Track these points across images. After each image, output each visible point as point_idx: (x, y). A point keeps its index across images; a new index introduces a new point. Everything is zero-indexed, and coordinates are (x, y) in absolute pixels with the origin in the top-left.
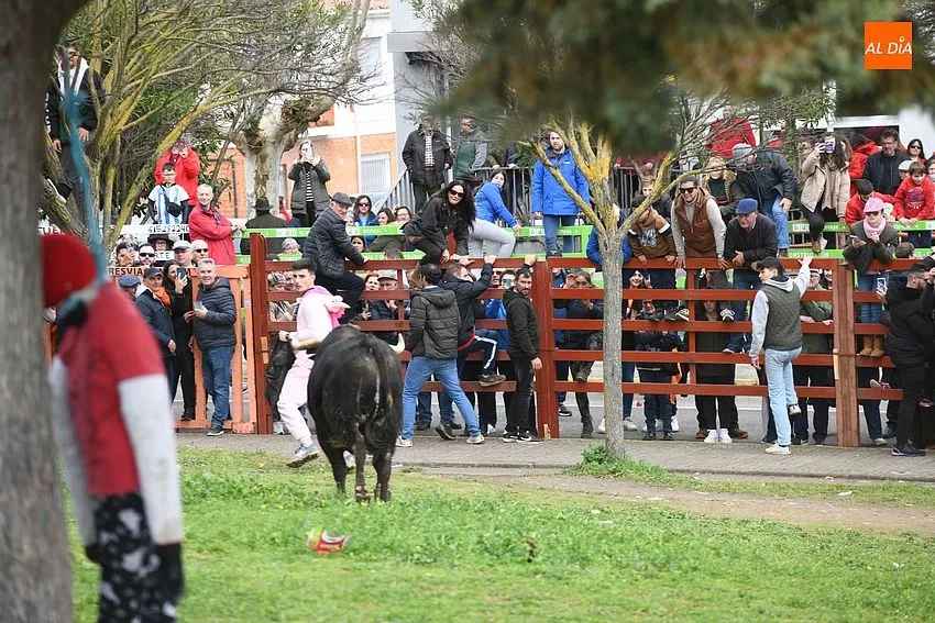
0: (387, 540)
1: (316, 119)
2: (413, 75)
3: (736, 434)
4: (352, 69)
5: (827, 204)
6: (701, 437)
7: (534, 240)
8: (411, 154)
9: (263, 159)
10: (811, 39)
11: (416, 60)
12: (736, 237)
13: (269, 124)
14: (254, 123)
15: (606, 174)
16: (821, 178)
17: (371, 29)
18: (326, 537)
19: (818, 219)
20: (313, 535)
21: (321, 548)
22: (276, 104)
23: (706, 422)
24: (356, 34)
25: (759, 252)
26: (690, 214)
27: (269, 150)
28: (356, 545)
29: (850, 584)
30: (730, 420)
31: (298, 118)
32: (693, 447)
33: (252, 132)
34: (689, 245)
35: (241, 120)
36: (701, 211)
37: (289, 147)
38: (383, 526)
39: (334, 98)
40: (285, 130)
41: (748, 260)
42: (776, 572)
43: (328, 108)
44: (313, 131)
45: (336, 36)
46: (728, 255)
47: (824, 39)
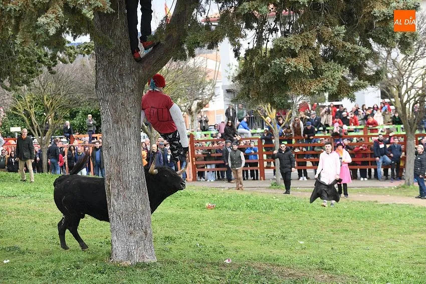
0: (225, 205)
1: (205, 106)
2: (227, 95)
3: (308, 178)
4: (213, 94)
5: (327, 123)
6: (299, 179)
7: (258, 133)
8: (227, 114)
9: (193, 116)
10: (323, 81)
11: (228, 91)
12: (306, 131)
13: (194, 108)
14: (191, 107)
15: (275, 117)
16: (325, 117)
17: (217, 85)
18: (210, 205)
19: (325, 126)
20: (207, 204)
21: (209, 207)
22: (196, 103)
23: (300, 175)
24: (214, 86)
25: (312, 134)
26: (296, 125)
27: (194, 114)
28: (217, 207)
29: (335, 212)
30: (306, 175)
31: (200, 106)
32: (297, 181)
33: (190, 110)
34: (295, 133)
35: (187, 107)
36: (299, 125)
37: (199, 113)
38: (223, 202)
39: (209, 101)
40: (197, 109)
41: (309, 137)
42: (317, 210)
43: (208, 103)
44: (204, 109)
45: (210, 86)
46: (304, 135)
47: (325, 81)
